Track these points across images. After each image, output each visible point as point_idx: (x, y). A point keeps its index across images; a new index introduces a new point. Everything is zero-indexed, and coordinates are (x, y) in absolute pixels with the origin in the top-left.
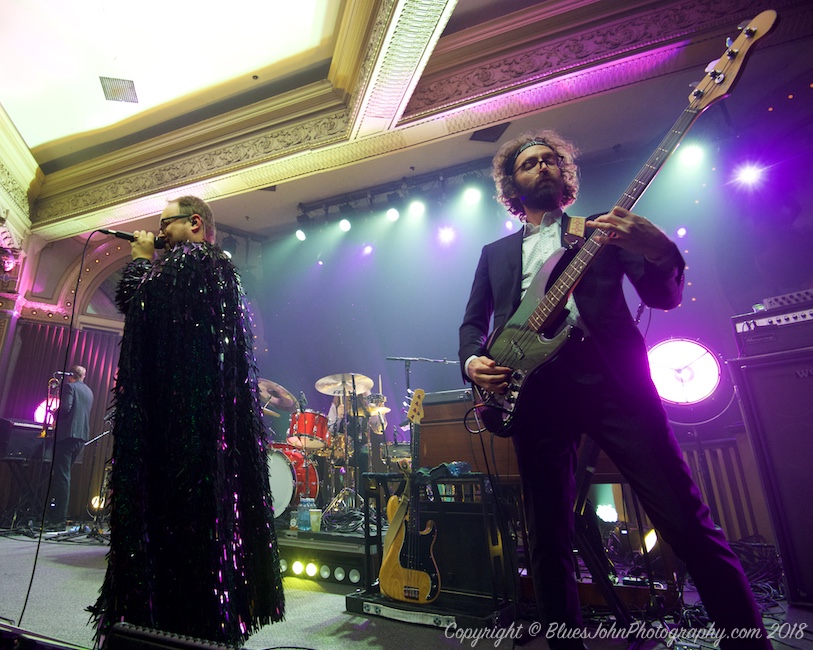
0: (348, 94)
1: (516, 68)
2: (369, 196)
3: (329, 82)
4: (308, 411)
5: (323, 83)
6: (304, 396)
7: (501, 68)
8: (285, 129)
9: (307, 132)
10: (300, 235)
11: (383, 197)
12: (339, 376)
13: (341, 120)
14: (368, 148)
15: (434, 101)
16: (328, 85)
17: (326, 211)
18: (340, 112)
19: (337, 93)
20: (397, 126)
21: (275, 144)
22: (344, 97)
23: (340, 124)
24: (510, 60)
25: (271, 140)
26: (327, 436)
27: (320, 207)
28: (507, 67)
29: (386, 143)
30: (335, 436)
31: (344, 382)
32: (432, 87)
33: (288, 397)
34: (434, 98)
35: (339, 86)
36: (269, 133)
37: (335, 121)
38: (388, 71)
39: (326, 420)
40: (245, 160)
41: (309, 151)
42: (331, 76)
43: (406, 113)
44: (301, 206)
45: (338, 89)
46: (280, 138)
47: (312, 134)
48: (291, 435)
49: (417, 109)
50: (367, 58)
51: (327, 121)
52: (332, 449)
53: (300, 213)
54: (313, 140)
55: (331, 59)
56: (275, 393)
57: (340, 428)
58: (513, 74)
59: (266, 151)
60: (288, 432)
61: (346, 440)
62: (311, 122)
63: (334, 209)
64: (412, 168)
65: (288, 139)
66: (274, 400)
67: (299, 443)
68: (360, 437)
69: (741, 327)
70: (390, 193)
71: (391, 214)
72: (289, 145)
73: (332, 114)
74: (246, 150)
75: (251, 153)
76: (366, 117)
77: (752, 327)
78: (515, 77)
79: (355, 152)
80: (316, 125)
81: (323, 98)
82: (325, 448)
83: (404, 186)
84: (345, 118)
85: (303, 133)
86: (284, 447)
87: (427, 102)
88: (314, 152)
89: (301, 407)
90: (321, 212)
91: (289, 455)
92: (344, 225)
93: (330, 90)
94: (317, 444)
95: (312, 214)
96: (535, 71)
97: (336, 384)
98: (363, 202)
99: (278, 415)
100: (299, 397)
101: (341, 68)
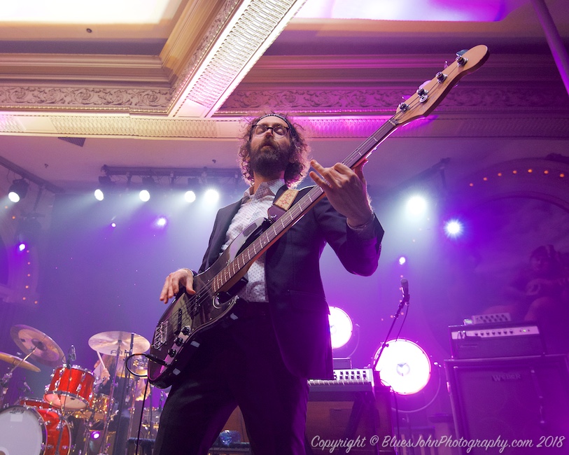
0: (175, 75)
1: (316, 99)
2: (172, 175)
3: (160, 59)
4: (75, 367)
5: (154, 58)
6: (74, 351)
7: (304, 96)
8: (108, 88)
9: (129, 97)
10: (99, 195)
11: (184, 179)
12: (116, 334)
13: (165, 96)
14: (183, 128)
15: (248, 106)
16: (158, 61)
17: (129, 178)
18: (165, 90)
19: (165, 71)
20: (212, 117)
21: (95, 98)
22: (170, 77)
23: (162, 100)
24: (312, 92)
25: (92, 93)
26: (91, 396)
27: (124, 173)
28: (309, 96)
29: (200, 129)
30: (98, 397)
31: (120, 341)
32: (248, 94)
33: (55, 350)
34: (248, 103)
35: (169, 66)
36: (91, 87)
37: (159, 95)
38: (212, 71)
39: (92, 378)
40: (60, 104)
41: (128, 115)
42: (163, 55)
43: (222, 108)
44: (105, 167)
45: (167, 68)
46: (102, 94)
47: (134, 101)
48: (50, 392)
49: (233, 108)
50: (200, 48)
51: (151, 93)
52: (93, 411)
53: (103, 174)
54: (133, 106)
55: (166, 40)
56: (40, 345)
57: (105, 389)
58: (313, 104)
59: (84, 102)
60: (47, 389)
61: (109, 401)
62: (136, 89)
63: (136, 179)
64: (214, 161)
65: (109, 98)
66: (38, 352)
67: (58, 402)
68: (127, 400)
69: (455, 335)
70: (191, 177)
71: (189, 196)
72: (109, 103)
73: (157, 89)
74: (63, 95)
75: (68, 99)
76: (188, 100)
77: (464, 336)
78: (313, 106)
79: (170, 128)
80: (140, 94)
81: (152, 72)
82: (85, 409)
83: (204, 175)
84: (168, 96)
85: (125, 97)
86: (38, 404)
87: (242, 104)
88: (132, 116)
89: (68, 362)
90: (124, 178)
91: (43, 413)
92: (144, 196)
93: (159, 66)
94: (78, 403)
95: (114, 178)
96: (330, 106)
97: (111, 342)
98: (166, 180)
99: (38, 370)
100: (67, 351)
101: (175, 49)
